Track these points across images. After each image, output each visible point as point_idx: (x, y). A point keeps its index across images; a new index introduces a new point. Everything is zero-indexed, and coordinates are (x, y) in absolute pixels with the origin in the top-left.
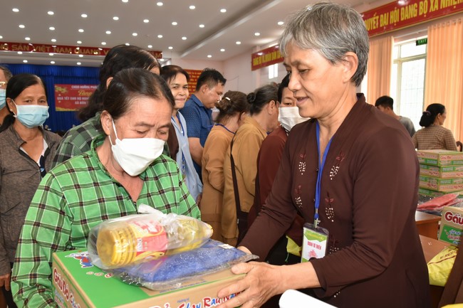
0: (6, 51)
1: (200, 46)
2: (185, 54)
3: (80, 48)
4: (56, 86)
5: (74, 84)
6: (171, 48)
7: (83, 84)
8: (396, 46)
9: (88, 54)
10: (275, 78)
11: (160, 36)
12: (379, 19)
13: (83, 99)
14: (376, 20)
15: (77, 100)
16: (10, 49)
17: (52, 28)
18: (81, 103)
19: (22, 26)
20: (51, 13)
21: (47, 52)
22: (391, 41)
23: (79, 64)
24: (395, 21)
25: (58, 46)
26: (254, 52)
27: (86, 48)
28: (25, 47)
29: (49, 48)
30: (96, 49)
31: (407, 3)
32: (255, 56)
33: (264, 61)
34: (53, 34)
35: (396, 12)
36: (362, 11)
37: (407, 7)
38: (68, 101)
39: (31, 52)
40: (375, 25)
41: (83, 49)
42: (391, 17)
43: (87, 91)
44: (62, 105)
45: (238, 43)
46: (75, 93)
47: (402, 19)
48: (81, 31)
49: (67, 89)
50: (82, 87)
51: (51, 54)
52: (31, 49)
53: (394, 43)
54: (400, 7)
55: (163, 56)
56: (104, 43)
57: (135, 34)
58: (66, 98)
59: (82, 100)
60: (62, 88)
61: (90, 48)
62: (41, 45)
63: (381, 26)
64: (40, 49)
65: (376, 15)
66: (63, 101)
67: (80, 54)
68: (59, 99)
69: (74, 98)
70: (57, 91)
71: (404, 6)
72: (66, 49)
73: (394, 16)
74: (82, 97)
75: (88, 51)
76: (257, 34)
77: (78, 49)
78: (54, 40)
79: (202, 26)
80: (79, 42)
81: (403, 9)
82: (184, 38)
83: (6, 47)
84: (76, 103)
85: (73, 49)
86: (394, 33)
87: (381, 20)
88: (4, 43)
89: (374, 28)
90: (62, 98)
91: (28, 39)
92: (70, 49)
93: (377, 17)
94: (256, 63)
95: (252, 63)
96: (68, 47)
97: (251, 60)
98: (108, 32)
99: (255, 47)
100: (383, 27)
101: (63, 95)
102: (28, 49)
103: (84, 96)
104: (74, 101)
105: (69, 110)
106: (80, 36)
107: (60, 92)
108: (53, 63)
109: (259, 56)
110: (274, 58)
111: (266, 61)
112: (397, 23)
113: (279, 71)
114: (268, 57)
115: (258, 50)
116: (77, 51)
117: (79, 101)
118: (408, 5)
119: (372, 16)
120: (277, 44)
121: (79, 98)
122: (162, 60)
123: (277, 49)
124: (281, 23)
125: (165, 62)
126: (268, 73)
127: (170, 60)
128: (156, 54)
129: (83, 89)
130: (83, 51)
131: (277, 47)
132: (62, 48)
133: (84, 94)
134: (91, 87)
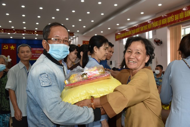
0: (3, 33)
1: (92, 30)
2: (85, 34)
3: (37, 31)
6: (78, 31)
7: (38, 48)
8: (183, 29)
9: (40, 34)
11: (73, 26)
12: (174, 17)
13: (38, 54)
14: (173, 17)
16: (4, 32)
17: (24, 23)
18: (37, 56)
19: (10, 22)
20: (24, 16)
21: (21, 33)
22: (180, 27)
23: (36, 38)
24: (182, 18)
25: (26, 31)
26: (116, 33)
28: (11, 31)
29: (22, 31)
31: (187, 9)
32: (117, 34)
33: (121, 37)
34: (24, 25)
35: (182, 13)
36: (166, 13)
37: (187, 11)
39: (14, 33)
40: (173, 19)
42: (180, 16)
43: (39, 51)
45: (109, 29)
47: (185, 17)
48: (37, 24)
50: (37, 49)
51: (23, 34)
52: (14, 32)
53: (182, 28)
54: (184, 11)
55: (75, 35)
59: (37, 55)
62: (19, 30)
63: (175, 20)
64: (18, 32)
65: (173, 15)
67: (36, 34)
69: (33, 54)
71: (186, 11)
72: (30, 32)
73: (181, 16)
74: (37, 54)
75: (40, 33)
76: (118, 25)
77: (36, 32)
78: (25, 28)
79: (92, 21)
80: (36, 29)
81: (185, 12)
82: (84, 27)
83: (2, 31)
85: (33, 32)
86: (182, 23)
87: (175, 17)
88: (1, 29)
89: (172, 21)
91: (13, 27)
92: (32, 32)
93: (173, 16)
94: (117, 37)
95: (116, 37)
96: (31, 31)
97: (115, 36)
99: (117, 30)
100: (176, 20)
102: (13, 32)
106: (37, 26)
108: (24, 38)
109: (118, 34)
110: (126, 35)
111: (122, 36)
112: (183, 18)
114: (123, 35)
115: (118, 31)
116: (35, 32)
117: (36, 55)
118: (188, 10)
119: (171, 16)
120: (127, 29)
122: (74, 37)
123: (127, 31)
124: (129, 19)
125: (75, 38)
126: (123, 42)
127: (78, 36)
128: (72, 34)
129: (37, 50)
130: (38, 33)
131: (127, 30)
132: (28, 32)
133: (38, 52)
134: (42, 49)
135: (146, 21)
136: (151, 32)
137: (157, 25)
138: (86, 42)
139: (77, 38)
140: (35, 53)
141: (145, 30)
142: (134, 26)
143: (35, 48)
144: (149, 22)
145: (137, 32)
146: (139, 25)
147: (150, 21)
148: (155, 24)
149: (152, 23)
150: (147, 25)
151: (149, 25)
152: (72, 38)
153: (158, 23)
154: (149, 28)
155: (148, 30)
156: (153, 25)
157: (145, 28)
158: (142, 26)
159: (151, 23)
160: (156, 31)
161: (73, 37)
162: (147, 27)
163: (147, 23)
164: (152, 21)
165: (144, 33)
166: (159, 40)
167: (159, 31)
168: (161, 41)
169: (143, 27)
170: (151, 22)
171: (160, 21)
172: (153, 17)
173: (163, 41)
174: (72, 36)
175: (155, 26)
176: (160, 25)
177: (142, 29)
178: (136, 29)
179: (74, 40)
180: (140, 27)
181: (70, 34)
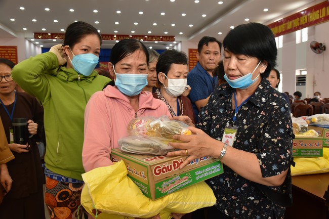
2: (192, 38)
3: (117, 35)
6: (181, 33)
11: (173, 25)
17: (97, 22)
20: (96, 11)
27: (121, 36)
30: (127, 36)
41: (119, 36)
45: (232, 27)
48: (117, 23)
55: (175, 40)
56: (133, 32)
57: (155, 24)
60: (105, 64)
61: (123, 36)
67: (116, 40)
72: (107, 37)
76: (247, 19)
77: (115, 36)
79: (204, 16)
80: (116, 32)
82: (191, 26)
85: (112, 36)
92: (110, 37)
96: (108, 35)
98: (136, 24)
106: (117, 27)
116: (114, 38)
122: (175, 42)
124: (266, 10)
125: (177, 44)
127: (181, 42)
128: (171, 38)
130: (118, 38)
132: (105, 36)
135: (298, 12)
136: (305, 31)
137: (318, 18)
138: (193, 51)
139: (179, 45)
141: (295, 28)
142: (275, 21)
144: (302, 13)
145: (280, 31)
146: (284, 19)
147: (304, 11)
148: (315, 16)
149: (309, 14)
150: (298, 19)
151: (301, 18)
152: (171, 45)
153: (319, 13)
154: (302, 23)
155: (301, 27)
156: (311, 17)
157: (295, 23)
158: (290, 20)
159: (306, 14)
160: (315, 28)
161: (173, 44)
162: (299, 21)
163: (298, 15)
164: (309, 10)
165: (294, 33)
166: (321, 44)
167: (320, 27)
168: (323, 45)
169: (291, 22)
170: (306, 12)
171: (324, 9)
172: (310, 3)
173: (326, 46)
174: (171, 41)
175: (314, 20)
176: (323, 16)
177: (289, 25)
178: (279, 26)
180: (285, 22)
181: (168, 38)
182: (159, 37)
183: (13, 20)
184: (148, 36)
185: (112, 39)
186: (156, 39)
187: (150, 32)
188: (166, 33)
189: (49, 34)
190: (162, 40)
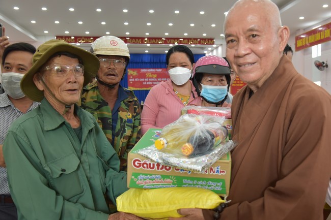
3: (148, 38)
4: (128, 70)
5: (143, 68)
6: (221, 35)
7: (150, 68)
9: (154, 43)
10: (318, 57)
11: (213, 25)
13: (150, 80)
15: (144, 81)
17: (126, 24)
18: (148, 83)
19: (103, 23)
20: (125, 11)
23: (147, 52)
25: (130, 38)
26: (297, 35)
27: (152, 38)
30: (160, 39)
32: (298, 38)
33: (307, 43)
38: (138, 82)
41: (150, 39)
43: (153, 73)
44: (133, 85)
46: (143, 76)
48: (149, 24)
49: (137, 73)
50: (149, 70)
55: (215, 43)
56: (167, 34)
57: (192, 25)
58: (137, 80)
59: (148, 81)
60: (134, 71)
61: (155, 39)
66: (134, 82)
67: (147, 43)
68: (131, 80)
69: (143, 80)
70: (129, 74)
72: (137, 40)
74: (148, 78)
75: (154, 41)
76: (302, 18)
77: (146, 39)
78: (128, 33)
80: (147, 34)
84: (144, 83)
85: (142, 39)
88: (90, 37)
90: (133, 80)
91: (108, 33)
92: (140, 40)
94: (300, 44)
95: (296, 44)
96: (139, 38)
97: (295, 43)
99: (298, 30)
101: (134, 77)
103: (150, 78)
104: (143, 82)
105: (139, 89)
106: (148, 29)
107: (132, 75)
109: (302, 38)
110: (318, 38)
111: (310, 42)
113: (322, 51)
114: (312, 39)
115: (301, 33)
116: (145, 41)
117: (147, 82)
120: (320, 26)
121: (147, 80)
122: (214, 46)
123: (320, 31)
124: (325, 6)
125: (217, 48)
126: (311, 53)
127: (221, 45)
128: (210, 41)
129: (149, 72)
130: (150, 41)
131: (320, 29)
132: (134, 40)
133: (150, 76)
134: (156, 70)
139: (220, 49)
140: (146, 78)
143: (145, 68)
152: (210, 49)
161: (212, 47)
174: (210, 44)
179: (215, 51)
181: (207, 41)
182: (197, 39)
183: (33, 22)
184: (184, 39)
185: (143, 43)
186: (192, 42)
187: (186, 34)
188: (205, 35)
189: (73, 38)
190: (199, 43)
